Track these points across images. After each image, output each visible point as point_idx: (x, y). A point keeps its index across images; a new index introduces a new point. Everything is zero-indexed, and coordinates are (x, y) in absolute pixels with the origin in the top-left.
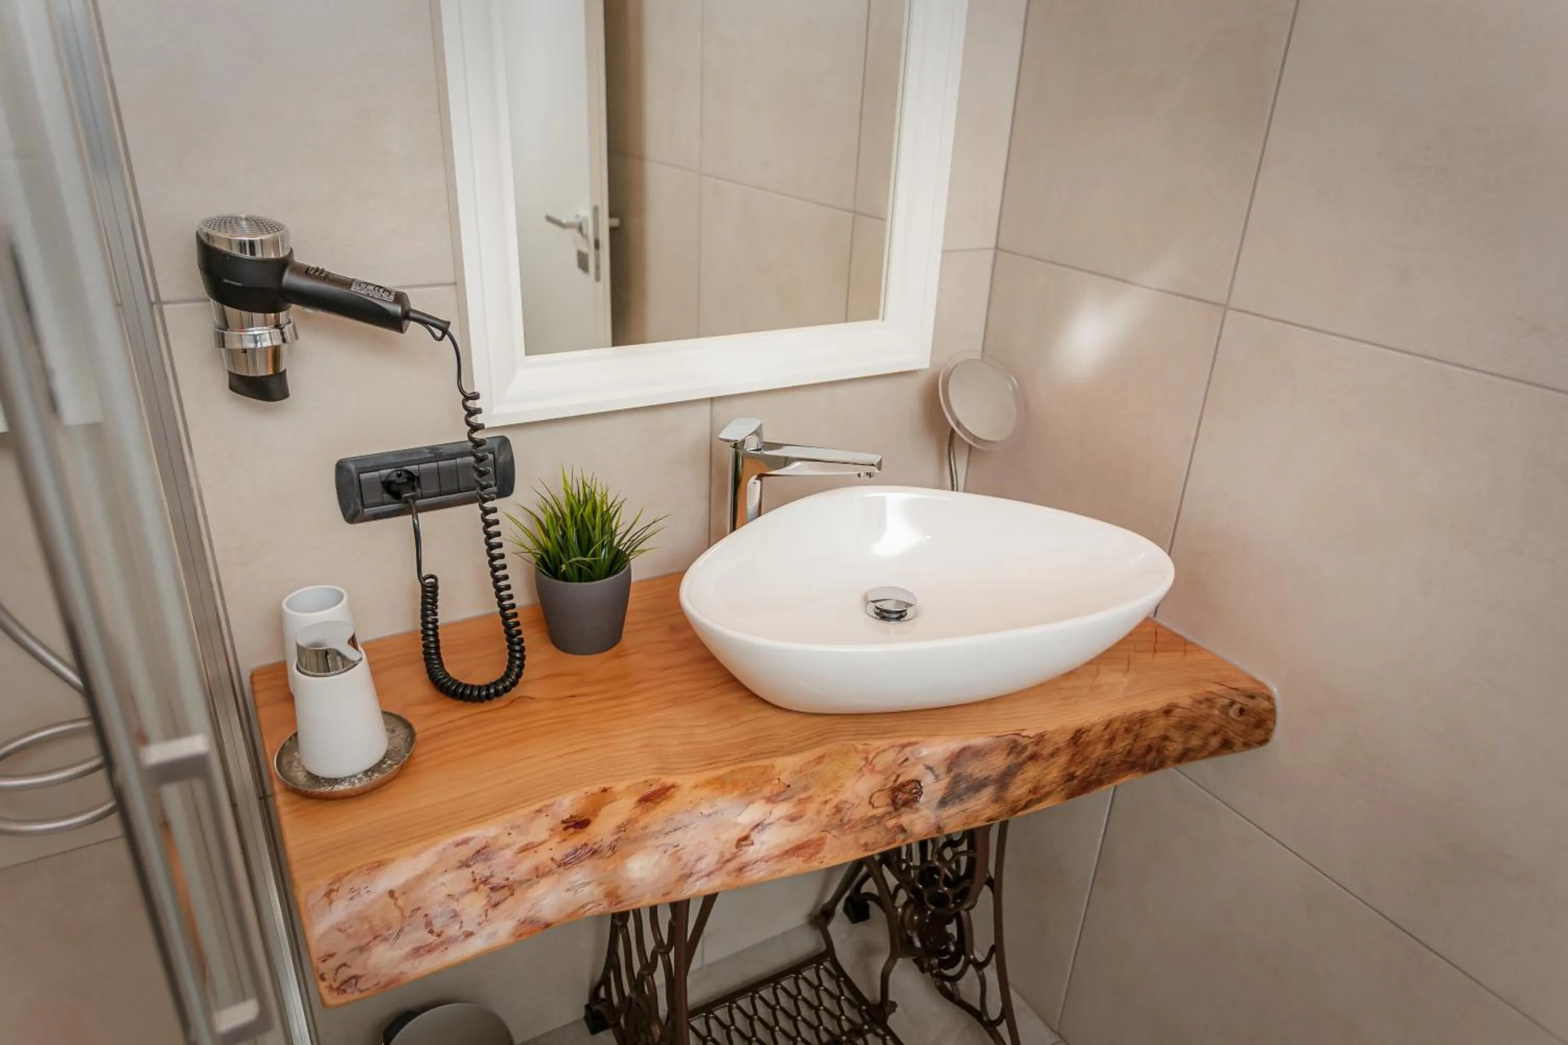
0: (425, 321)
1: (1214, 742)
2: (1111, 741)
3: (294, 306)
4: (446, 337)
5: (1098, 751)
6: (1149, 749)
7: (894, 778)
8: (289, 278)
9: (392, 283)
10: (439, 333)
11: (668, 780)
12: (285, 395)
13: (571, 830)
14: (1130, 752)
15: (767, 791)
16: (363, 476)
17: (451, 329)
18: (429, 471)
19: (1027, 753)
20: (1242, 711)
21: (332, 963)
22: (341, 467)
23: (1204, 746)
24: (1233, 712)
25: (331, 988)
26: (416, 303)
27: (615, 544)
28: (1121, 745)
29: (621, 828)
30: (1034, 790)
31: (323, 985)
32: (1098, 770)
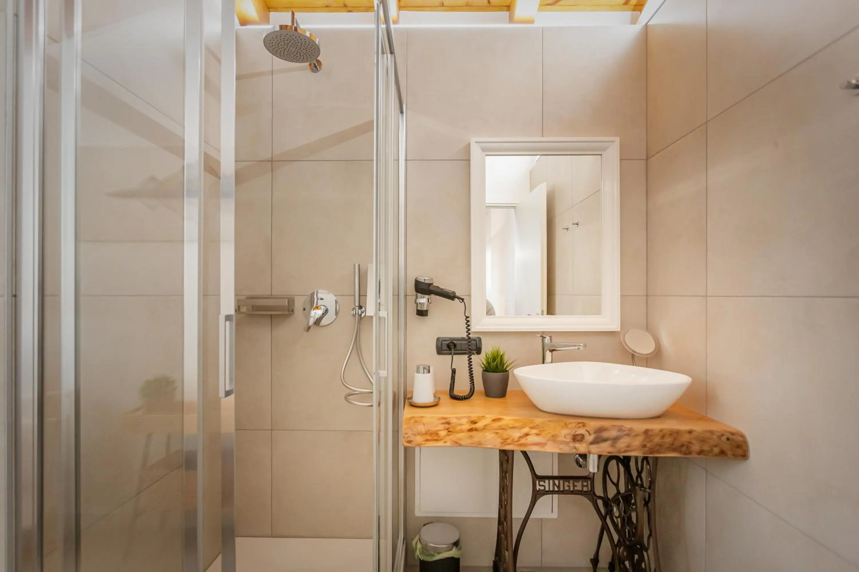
0: (459, 298)
1: (716, 450)
2: (663, 437)
3: (432, 295)
4: (463, 302)
5: (657, 440)
6: (683, 445)
7: (574, 431)
8: (431, 288)
9: (453, 290)
10: (461, 301)
11: (501, 417)
12: (427, 315)
13: (472, 424)
14: (672, 444)
15: (531, 425)
16: (443, 342)
17: (464, 300)
18: (459, 343)
19: (626, 433)
20: (728, 439)
21: (407, 435)
22: (438, 339)
23: (711, 451)
24: (724, 439)
25: (405, 441)
26: (457, 294)
27: (504, 368)
28: (668, 440)
29: (485, 426)
30: (628, 446)
31: (404, 440)
32: (658, 447)
